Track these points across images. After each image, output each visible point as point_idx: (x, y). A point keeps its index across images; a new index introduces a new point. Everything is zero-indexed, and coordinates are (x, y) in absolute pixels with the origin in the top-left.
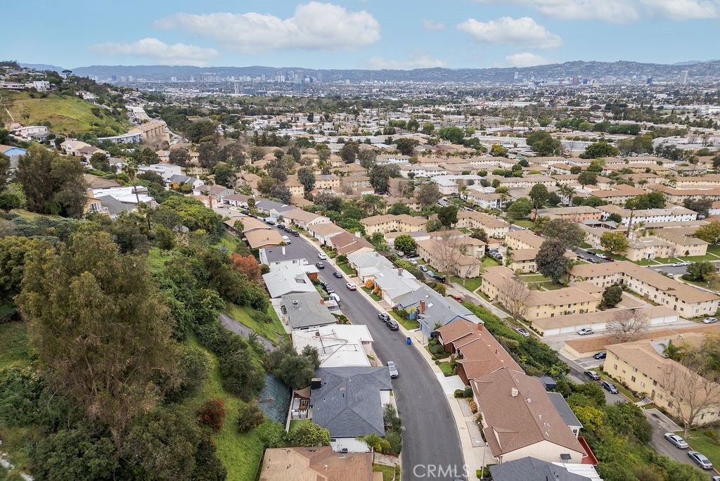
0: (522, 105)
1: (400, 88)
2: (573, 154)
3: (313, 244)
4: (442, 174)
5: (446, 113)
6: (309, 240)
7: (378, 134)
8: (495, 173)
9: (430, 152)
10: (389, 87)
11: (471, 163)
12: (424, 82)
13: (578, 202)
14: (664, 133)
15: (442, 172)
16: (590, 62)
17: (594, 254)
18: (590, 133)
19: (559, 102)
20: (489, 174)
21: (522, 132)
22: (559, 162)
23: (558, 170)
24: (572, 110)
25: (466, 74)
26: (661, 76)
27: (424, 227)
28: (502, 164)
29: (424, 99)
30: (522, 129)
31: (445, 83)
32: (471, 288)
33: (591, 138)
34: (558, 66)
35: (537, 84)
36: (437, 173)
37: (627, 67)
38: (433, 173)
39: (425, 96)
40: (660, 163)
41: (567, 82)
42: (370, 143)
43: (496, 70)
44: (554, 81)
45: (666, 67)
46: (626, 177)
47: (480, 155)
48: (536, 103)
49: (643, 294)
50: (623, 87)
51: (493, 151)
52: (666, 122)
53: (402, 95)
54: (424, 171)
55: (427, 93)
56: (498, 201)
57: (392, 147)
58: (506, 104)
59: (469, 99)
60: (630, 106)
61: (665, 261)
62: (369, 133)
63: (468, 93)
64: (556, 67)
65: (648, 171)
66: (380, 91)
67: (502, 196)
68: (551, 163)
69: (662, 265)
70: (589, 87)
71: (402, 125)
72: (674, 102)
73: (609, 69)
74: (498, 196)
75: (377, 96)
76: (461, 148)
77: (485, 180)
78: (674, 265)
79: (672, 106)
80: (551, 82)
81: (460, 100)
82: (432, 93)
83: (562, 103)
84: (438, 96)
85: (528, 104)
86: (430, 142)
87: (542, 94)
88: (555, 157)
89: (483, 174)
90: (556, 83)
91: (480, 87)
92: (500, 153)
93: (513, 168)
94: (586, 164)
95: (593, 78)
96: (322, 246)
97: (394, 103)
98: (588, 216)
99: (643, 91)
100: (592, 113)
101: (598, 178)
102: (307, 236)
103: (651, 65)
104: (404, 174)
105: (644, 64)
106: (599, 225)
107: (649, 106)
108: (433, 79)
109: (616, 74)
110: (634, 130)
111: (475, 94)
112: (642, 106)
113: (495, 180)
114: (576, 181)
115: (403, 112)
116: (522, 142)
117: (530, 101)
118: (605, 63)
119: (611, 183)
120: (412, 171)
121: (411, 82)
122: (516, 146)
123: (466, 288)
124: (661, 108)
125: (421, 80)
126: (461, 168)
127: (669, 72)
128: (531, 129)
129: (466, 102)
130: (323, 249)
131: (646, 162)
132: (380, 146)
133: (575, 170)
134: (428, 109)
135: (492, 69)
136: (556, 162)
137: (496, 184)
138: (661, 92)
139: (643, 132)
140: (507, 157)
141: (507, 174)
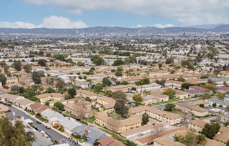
0: (83, 44)
1: (28, 36)
2: (110, 64)
3: (20, 109)
4: (62, 75)
5: (53, 48)
6: (17, 108)
7: (26, 57)
8: (83, 73)
9: (53, 65)
10: (23, 36)
11: (72, 69)
12: (38, 34)
13: (118, 83)
14: (138, 55)
15: (61, 74)
16: (105, 27)
17: (131, 104)
18: (112, 56)
19: (96, 43)
20: (81, 74)
21: (87, 56)
22: (105, 68)
23: (106, 71)
24: (103, 46)
25: (56, 31)
26: (130, 33)
27: (63, 98)
28: (84, 69)
29: (41, 41)
30: (87, 55)
31: (48, 35)
32: (91, 122)
33: (113, 57)
34: (92, 28)
35: (85, 35)
36: (59, 74)
37: (118, 29)
38: (58, 74)
39: (41, 40)
40: (141, 67)
41: (97, 35)
42: (24, 62)
43: (68, 29)
44: (92, 34)
45: (132, 29)
46: (132, 73)
47: (74, 66)
48: (88, 44)
49: (154, 118)
50: (118, 37)
51: (78, 64)
52: (138, 51)
53: (31, 40)
54: (54, 74)
55: (41, 39)
56: (89, 85)
57: (36, 63)
58: (76, 44)
59: (60, 41)
60: (123, 44)
61: (156, 104)
62: (22, 57)
63: (59, 39)
64: (92, 29)
65: (138, 70)
66: (20, 38)
67: (90, 83)
68: (103, 68)
69: (155, 106)
70: (106, 37)
71: (36, 53)
72: (138, 43)
73: (112, 30)
74: (88, 83)
75: (19, 40)
76: (65, 63)
77: (80, 77)
78: (160, 105)
79: (137, 45)
80: (91, 35)
81: (56, 42)
82: (43, 39)
83: (98, 43)
84: (46, 40)
85: (85, 44)
86: (51, 61)
87: (89, 40)
88: (103, 66)
89: (79, 74)
90: (93, 35)
91: (63, 36)
92: (81, 65)
93: (90, 71)
94: (116, 68)
95: (107, 33)
96: (25, 110)
97: (28, 43)
98: (124, 89)
99: (126, 39)
100: (110, 47)
101: (123, 74)
102: (16, 106)
103: (127, 28)
104: (46, 75)
105: (124, 28)
106: (129, 92)
107: (130, 44)
108: (42, 33)
109: (114, 32)
110: (128, 54)
111: (62, 39)
112: (127, 45)
113: (85, 76)
114: (114, 75)
115: (34, 47)
116: (89, 60)
117: (85, 43)
118: (110, 27)
119: (128, 75)
120: (49, 74)
121: (33, 34)
122: (86, 62)
123: (89, 122)
124: (134, 45)
125: (37, 33)
126: (69, 71)
127: (133, 31)
128: (90, 55)
129: (59, 43)
130: (26, 111)
131: (136, 67)
132: (30, 63)
133: (113, 71)
134: (45, 46)
135: (66, 29)
136: (104, 68)
137: (85, 78)
138: (132, 39)
139: (131, 55)
140: (84, 66)
141: (88, 74)
